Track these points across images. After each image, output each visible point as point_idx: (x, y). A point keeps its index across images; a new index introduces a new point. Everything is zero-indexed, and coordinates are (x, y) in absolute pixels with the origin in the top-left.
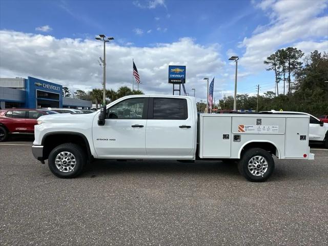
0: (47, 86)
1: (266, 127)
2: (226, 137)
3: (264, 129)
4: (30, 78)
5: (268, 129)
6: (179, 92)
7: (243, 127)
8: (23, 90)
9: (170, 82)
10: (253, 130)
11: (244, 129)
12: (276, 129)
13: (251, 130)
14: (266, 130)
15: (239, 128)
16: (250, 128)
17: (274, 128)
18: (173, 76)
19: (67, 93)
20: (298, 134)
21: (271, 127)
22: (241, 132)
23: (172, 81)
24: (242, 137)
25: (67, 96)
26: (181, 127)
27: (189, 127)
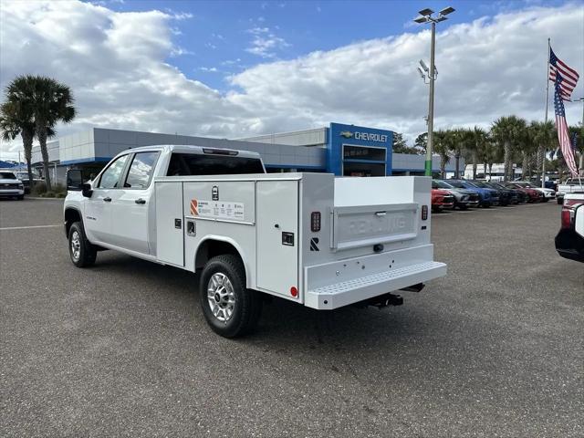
0: (363, 136)
1: (226, 205)
2: (178, 224)
3: (223, 211)
4: (333, 124)
5: (229, 210)
7: (195, 203)
8: (324, 147)
10: (209, 211)
11: (197, 209)
12: (240, 210)
13: (205, 211)
14: (226, 211)
15: (192, 206)
16: (204, 207)
17: (237, 210)
20: (277, 226)
21: (232, 206)
22: (195, 216)
24: (198, 226)
26: (137, 202)
27: (144, 202)
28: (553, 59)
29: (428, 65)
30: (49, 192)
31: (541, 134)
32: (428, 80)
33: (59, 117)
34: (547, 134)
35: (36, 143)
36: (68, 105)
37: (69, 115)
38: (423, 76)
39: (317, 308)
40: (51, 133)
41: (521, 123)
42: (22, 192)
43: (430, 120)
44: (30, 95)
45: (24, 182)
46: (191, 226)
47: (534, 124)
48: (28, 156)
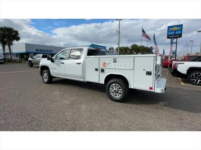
1: (120, 64)
2: (97, 70)
3: (118, 66)
4: (92, 44)
5: (121, 65)
6: (176, 44)
7: (105, 63)
9: (168, 38)
10: (111, 66)
11: (106, 65)
12: (126, 65)
13: (110, 66)
14: (120, 66)
15: (103, 65)
16: (109, 65)
17: (125, 65)
18: (171, 33)
19: (113, 50)
20: (144, 70)
21: (123, 64)
22: (104, 67)
23: (170, 37)
24: (105, 70)
25: (113, 51)
26: (77, 64)
27: (80, 64)
28: (143, 31)
29: (118, 31)
30: (12, 62)
31: (141, 48)
32: (118, 34)
33: (15, 39)
34: (143, 49)
35: (7, 47)
36: (17, 36)
37: (18, 39)
38: (117, 33)
39: (160, 92)
40: (12, 44)
41: (137, 46)
42: (3, 61)
43: (119, 44)
44: (5, 32)
45: (3, 59)
46: (103, 71)
47: (140, 46)
48: (4, 51)
